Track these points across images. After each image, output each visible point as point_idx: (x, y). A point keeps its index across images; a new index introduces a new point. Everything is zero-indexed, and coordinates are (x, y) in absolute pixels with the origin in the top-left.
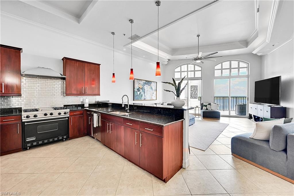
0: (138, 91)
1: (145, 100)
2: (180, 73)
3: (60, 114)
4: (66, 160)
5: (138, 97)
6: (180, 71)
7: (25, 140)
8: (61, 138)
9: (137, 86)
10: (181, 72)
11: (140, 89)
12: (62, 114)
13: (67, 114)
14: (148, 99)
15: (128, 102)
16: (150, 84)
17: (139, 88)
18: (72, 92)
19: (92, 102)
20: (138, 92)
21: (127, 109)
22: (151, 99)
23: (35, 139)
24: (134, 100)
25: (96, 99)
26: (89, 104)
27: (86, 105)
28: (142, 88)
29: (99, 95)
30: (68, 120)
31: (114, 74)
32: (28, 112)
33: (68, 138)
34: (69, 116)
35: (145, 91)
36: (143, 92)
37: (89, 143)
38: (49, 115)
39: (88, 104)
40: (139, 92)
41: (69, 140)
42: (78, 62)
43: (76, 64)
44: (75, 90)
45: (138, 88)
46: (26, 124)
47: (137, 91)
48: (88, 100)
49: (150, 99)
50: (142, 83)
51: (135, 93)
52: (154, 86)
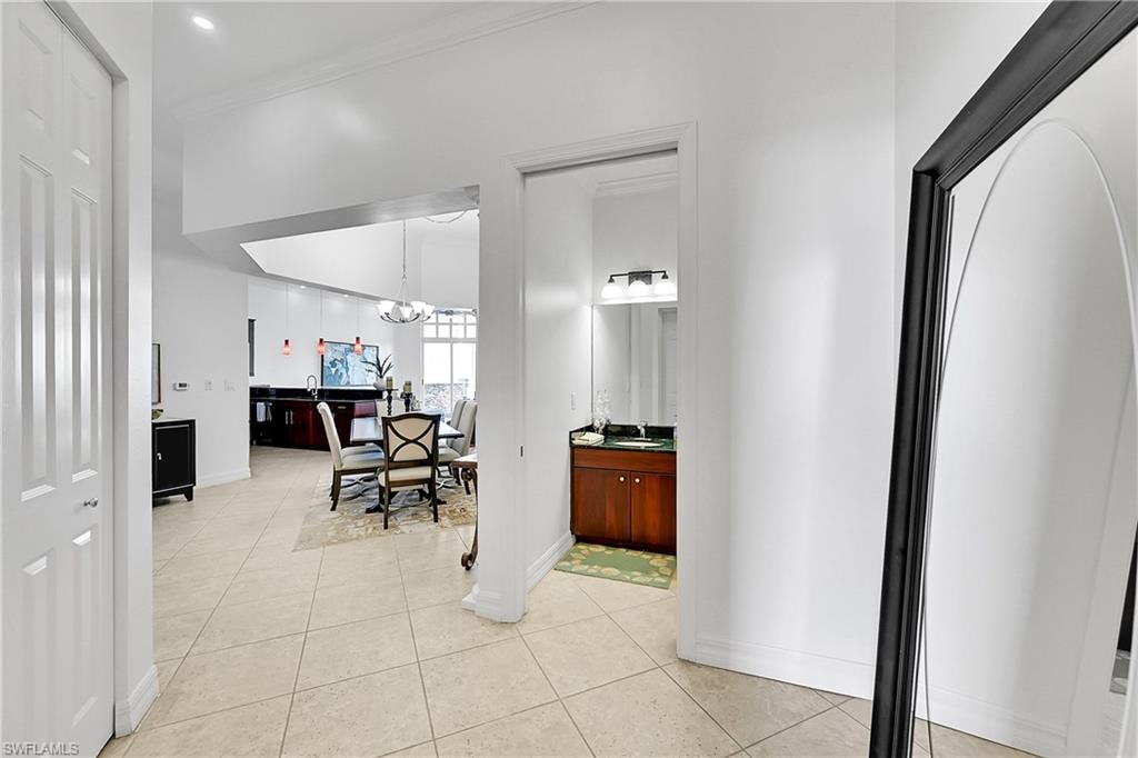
0: (332, 367)
2: (435, 327)
9: (328, 358)
10: (438, 324)
11: (336, 362)
17: (336, 359)
28: (342, 359)
35: (349, 366)
36: (344, 368)
40: (335, 368)
45: (332, 359)
50: (341, 348)
51: (326, 372)
52: (370, 356)
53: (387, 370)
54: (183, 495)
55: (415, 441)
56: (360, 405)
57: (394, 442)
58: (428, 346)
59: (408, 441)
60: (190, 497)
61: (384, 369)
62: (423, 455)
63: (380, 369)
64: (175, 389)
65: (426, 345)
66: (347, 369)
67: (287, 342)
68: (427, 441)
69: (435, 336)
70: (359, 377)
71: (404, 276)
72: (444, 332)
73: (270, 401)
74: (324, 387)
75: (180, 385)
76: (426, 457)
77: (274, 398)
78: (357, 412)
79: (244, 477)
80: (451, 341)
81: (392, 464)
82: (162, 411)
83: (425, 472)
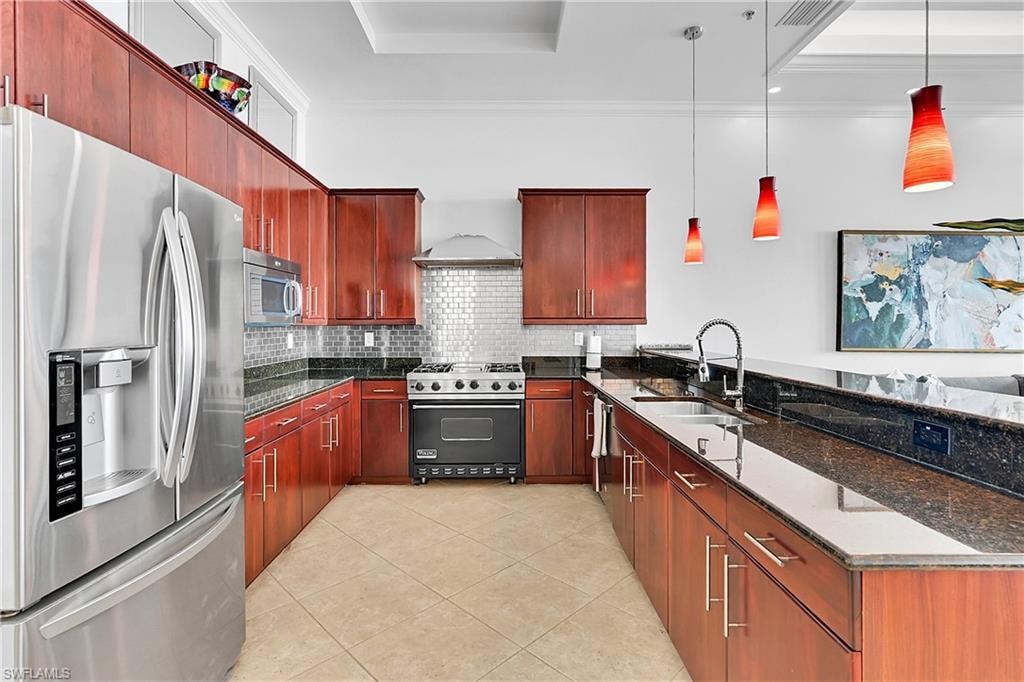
0: (869, 299)
1: (924, 346)
3: (496, 386)
4: (479, 556)
5: (872, 334)
7: (414, 455)
8: (499, 471)
9: (860, 273)
11: (885, 285)
12: (504, 388)
13: (518, 390)
14: (949, 348)
15: (739, 360)
16: (968, 253)
17: (880, 279)
18: (541, 312)
19: (620, 351)
20: (868, 305)
21: (728, 393)
22: (982, 347)
23: (435, 457)
24: (838, 349)
25: (634, 337)
26: (604, 359)
27: (594, 362)
28: (901, 277)
29: (642, 320)
30: (522, 411)
31: (693, 223)
32: (424, 371)
33: (521, 478)
34: (522, 397)
35: (926, 295)
36: (912, 305)
37: (579, 519)
38: (467, 388)
39: (599, 356)
40: (880, 305)
41: (527, 483)
42: (561, 197)
43: (555, 206)
44: (551, 302)
45: (871, 278)
46: (415, 407)
47: (863, 296)
48: (599, 343)
49: (972, 347)
50: (900, 247)
51: (850, 312)
66: (920, 306)
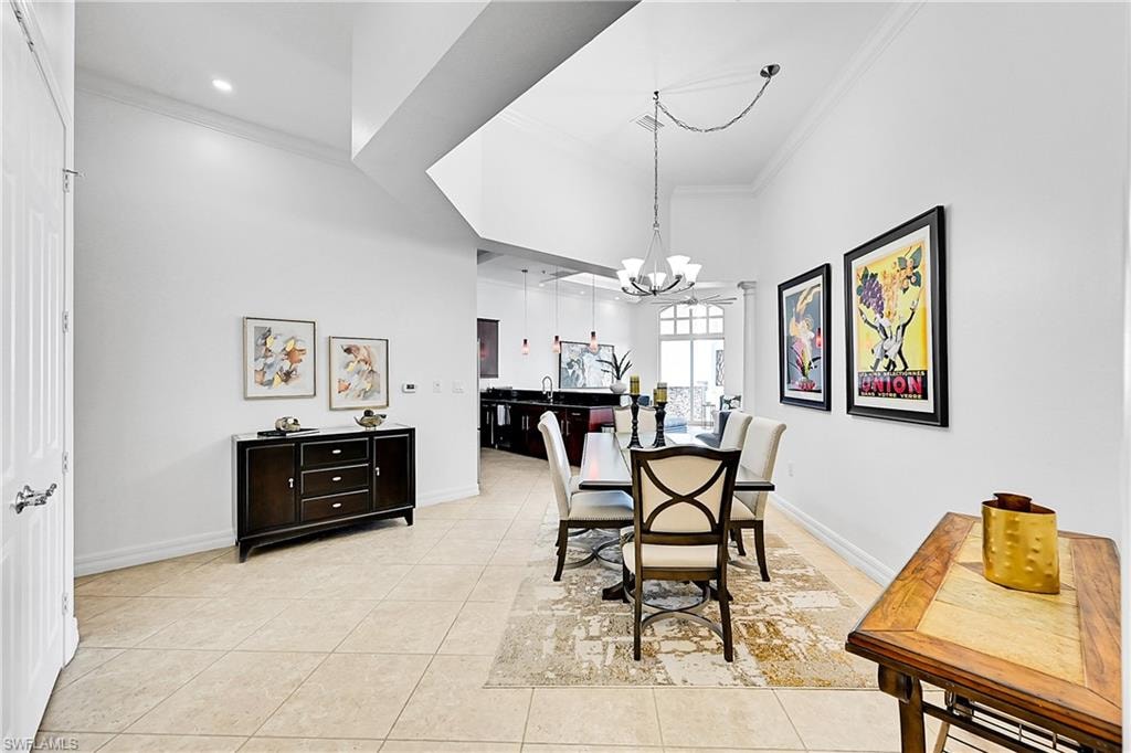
2: (673, 322)
5: (569, 382)
6: (673, 316)
9: (566, 359)
10: (675, 319)
11: (573, 363)
17: (572, 360)
20: (569, 370)
24: (560, 388)
28: (578, 360)
35: (585, 367)
36: (581, 370)
40: (572, 370)
45: (569, 361)
47: (567, 367)
50: (578, 348)
51: (564, 374)
52: (606, 355)
53: (625, 369)
54: (403, 518)
55: (690, 499)
56: (596, 413)
57: (652, 497)
58: (664, 344)
59: (677, 498)
60: (410, 522)
61: (622, 369)
62: (704, 526)
63: (618, 369)
64: (403, 391)
65: (663, 343)
66: (583, 371)
67: (525, 341)
68: (712, 499)
69: (672, 332)
70: (595, 380)
71: (656, 225)
72: (683, 328)
73: (510, 404)
74: (563, 390)
75: (409, 387)
76: (708, 528)
77: (515, 401)
78: (592, 420)
79: (470, 493)
80: (690, 337)
81: (646, 535)
82: (384, 417)
83: (706, 556)
